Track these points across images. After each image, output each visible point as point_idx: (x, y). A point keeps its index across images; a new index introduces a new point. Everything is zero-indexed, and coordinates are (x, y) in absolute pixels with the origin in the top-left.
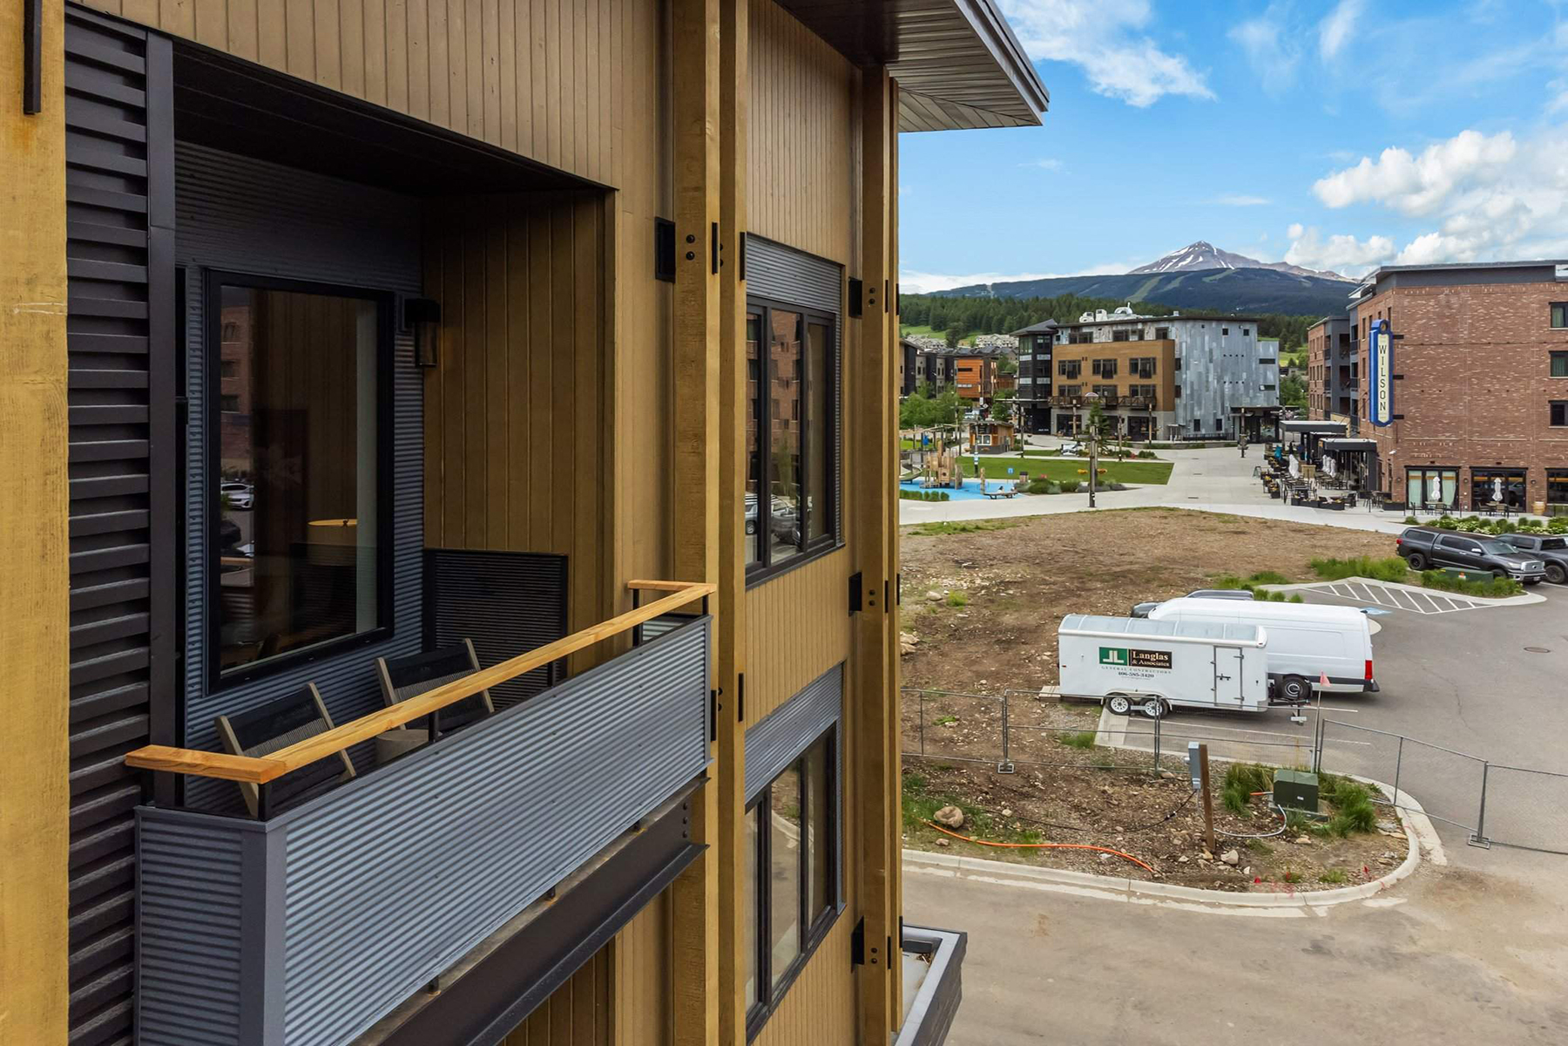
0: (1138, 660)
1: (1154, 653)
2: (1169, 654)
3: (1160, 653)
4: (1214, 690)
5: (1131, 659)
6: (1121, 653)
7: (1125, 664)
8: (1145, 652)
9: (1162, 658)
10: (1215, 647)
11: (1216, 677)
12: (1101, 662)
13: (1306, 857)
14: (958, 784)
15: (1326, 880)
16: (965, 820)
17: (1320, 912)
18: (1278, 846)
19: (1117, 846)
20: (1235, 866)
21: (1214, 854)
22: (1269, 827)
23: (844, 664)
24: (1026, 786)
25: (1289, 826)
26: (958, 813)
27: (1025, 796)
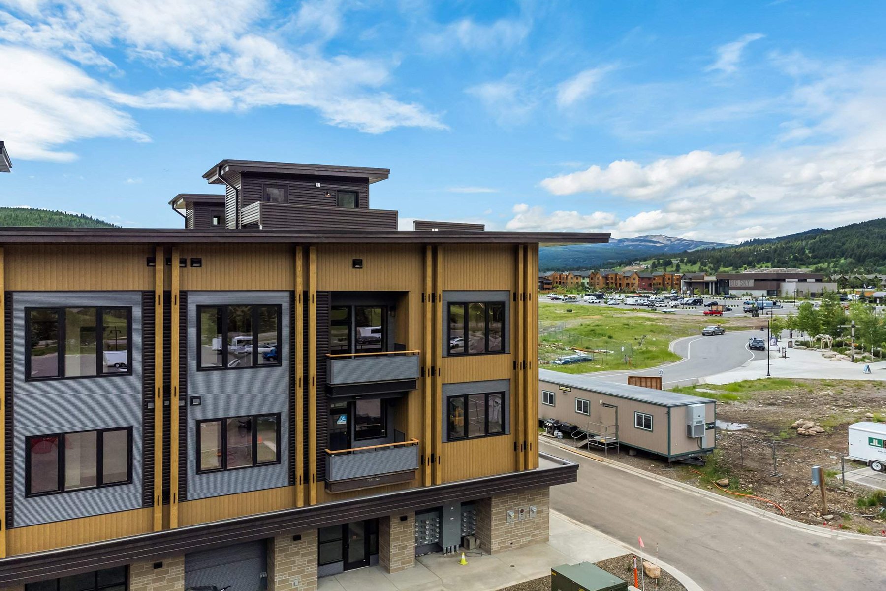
6: (879, 441)
7: (881, 447)
12: (869, 444)
13: (867, 525)
14: (746, 475)
15: (860, 532)
16: (729, 484)
17: (839, 539)
18: (857, 519)
19: (780, 503)
20: (826, 520)
21: (822, 514)
22: (867, 514)
23: (510, 379)
24: (777, 481)
25: (878, 515)
26: (726, 481)
27: (769, 484)
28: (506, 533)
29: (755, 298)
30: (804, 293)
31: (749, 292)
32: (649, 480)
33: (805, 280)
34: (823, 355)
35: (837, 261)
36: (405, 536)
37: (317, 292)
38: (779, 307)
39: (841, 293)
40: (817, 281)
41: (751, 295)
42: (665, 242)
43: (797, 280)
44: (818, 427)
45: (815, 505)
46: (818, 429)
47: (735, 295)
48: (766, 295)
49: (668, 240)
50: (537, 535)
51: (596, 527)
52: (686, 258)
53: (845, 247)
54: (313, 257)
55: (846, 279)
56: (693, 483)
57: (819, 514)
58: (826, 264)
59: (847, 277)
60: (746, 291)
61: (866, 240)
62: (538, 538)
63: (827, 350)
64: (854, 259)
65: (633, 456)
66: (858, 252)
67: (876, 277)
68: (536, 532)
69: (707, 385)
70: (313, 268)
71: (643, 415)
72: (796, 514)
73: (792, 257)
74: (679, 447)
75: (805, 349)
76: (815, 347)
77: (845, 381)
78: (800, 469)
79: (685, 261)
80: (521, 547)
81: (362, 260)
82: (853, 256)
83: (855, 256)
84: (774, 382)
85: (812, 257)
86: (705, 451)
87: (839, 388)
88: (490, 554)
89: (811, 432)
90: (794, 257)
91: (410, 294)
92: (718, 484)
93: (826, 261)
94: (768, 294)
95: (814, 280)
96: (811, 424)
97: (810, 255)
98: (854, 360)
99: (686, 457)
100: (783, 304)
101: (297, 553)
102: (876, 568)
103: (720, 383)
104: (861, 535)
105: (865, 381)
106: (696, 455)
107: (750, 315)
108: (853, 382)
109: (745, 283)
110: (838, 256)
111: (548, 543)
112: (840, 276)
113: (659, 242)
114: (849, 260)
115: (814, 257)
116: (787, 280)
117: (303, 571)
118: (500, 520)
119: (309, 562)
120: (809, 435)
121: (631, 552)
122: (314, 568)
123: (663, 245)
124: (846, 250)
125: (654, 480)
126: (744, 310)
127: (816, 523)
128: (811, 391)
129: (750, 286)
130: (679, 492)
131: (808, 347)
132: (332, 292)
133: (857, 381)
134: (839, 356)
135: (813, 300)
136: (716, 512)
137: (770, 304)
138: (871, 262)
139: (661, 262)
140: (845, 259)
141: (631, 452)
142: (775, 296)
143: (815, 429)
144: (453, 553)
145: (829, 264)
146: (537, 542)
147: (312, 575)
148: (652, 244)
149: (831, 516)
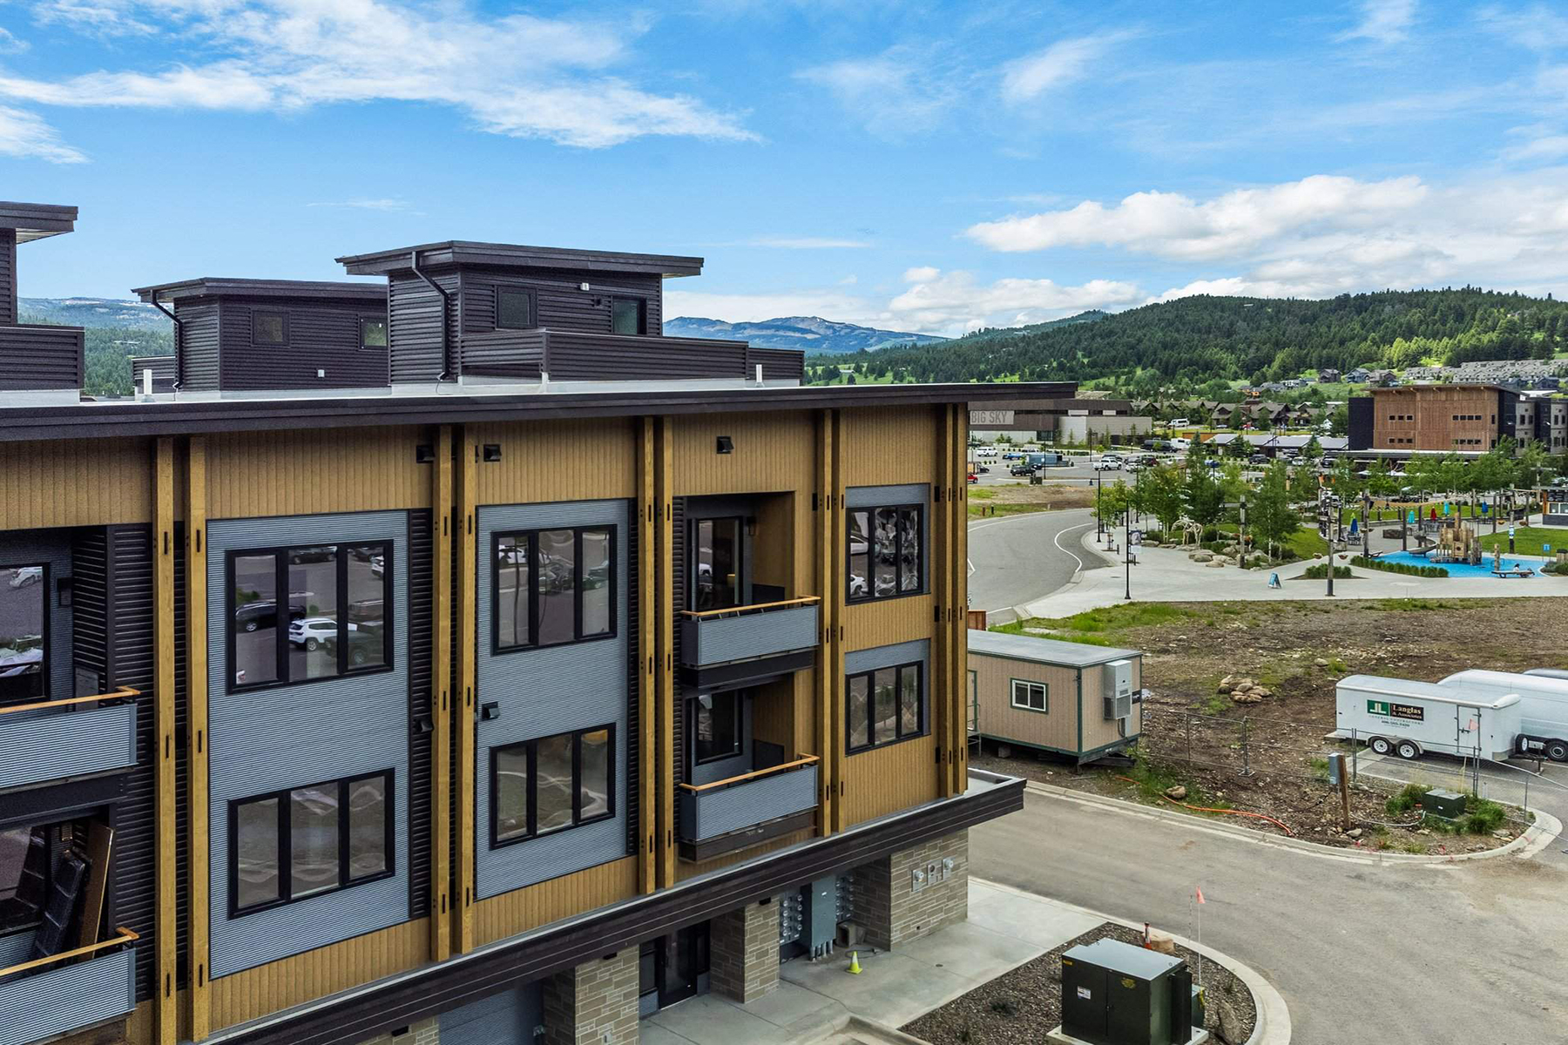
0: (1397, 712)
1: (1410, 707)
2: (1422, 709)
3: (1415, 708)
4: (1458, 740)
5: (1392, 711)
6: (1384, 705)
7: (1387, 715)
8: (1403, 706)
9: (1416, 711)
10: (1458, 706)
11: (1458, 730)
12: (1369, 712)
13: (1413, 839)
14: (1202, 778)
15: (1409, 851)
16: (1186, 795)
17: (1385, 864)
18: (1396, 832)
19: (1278, 818)
20: (1353, 838)
21: (1345, 830)
22: (1404, 822)
23: (930, 639)
24: (1251, 784)
25: (1421, 823)
26: (1182, 790)
27: (1245, 789)
28: (911, 910)
29: (1016, 446)
30: (1099, 436)
31: (1006, 434)
32: (1057, 799)
33: (1100, 413)
34: (1191, 557)
35: (1129, 372)
36: (765, 933)
37: (674, 498)
38: (1066, 464)
39: (1158, 436)
40: (1119, 413)
41: (1009, 441)
42: (822, 331)
43: (1086, 412)
44: (1260, 688)
45: (1329, 816)
46: (1260, 690)
47: (980, 441)
48: (1035, 440)
49: (828, 327)
50: (951, 910)
51: (1022, 887)
52: (865, 365)
53: (1141, 347)
54: (668, 435)
55: (1157, 409)
56: (1129, 798)
57: (1340, 829)
58: (1113, 378)
59: (1158, 405)
60: (1000, 432)
61: (1176, 335)
62: (952, 914)
63: (1193, 546)
64: (1158, 369)
65: (1007, 758)
66: (1165, 355)
67: (1203, 404)
68: (951, 904)
69: (1035, 621)
70: (668, 455)
71: (1029, 684)
72: (1309, 832)
73: (1055, 364)
74: (1097, 737)
75: (1156, 546)
76: (1173, 542)
77: (1250, 603)
78: (1275, 760)
79: (864, 369)
80: (931, 933)
81: (729, 438)
82: (1157, 364)
83: (1160, 363)
84: (1144, 611)
85: (1088, 365)
86: (1129, 742)
87: (1249, 615)
88: (889, 950)
89: (1253, 696)
90: (1059, 364)
91: (797, 494)
92: (1171, 796)
93: (1112, 373)
94: (1039, 438)
95: (1114, 413)
96: (1248, 682)
97: (1086, 361)
98: (1244, 565)
99: (1102, 755)
100: (1073, 459)
101: (608, 982)
102: (1456, 903)
103: (1057, 616)
104: (1411, 855)
105: (1280, 602)
106: (1115, 749)
107: (1026, 481)
108: (1264, 606)
109: (997, 417)
110: (1131, 363)
111: (968, 920)
112: (1146, 403)
113: (811, 332)
114: (1151, 371)
115: (1093, 365)
116: (1070, 412)
117: (617, 1015)
118: (902, 888)
119: (626, 996)
120: (1252, 702)
121: (1106, 921)
122: (632, 1008)
123: (817, 336)
124: (1145, 352)
125: (1063, 798)
126: (1012, 472)
127: (1344, 844)
128: (1211, 624)
129: (1007, 423)
130: (1117, 815)
131: (1161, 542)
132: (690, 498)
133: (1268, 603)
134: (1217, 558)
135: (1116, 449)
136: (1192, 842)
137: (1051, 458)
138: (1185, 375)
139: (819, 372)
140: (1143, 369)
141: (1002, 752)
142: (1051, 443)
143: (1257, 691)
144: (825, 955)
145: (1118, 377)
146: (952, 922)
147: (629, 1020)
148: (798, 335)
149: (1358, 831)
